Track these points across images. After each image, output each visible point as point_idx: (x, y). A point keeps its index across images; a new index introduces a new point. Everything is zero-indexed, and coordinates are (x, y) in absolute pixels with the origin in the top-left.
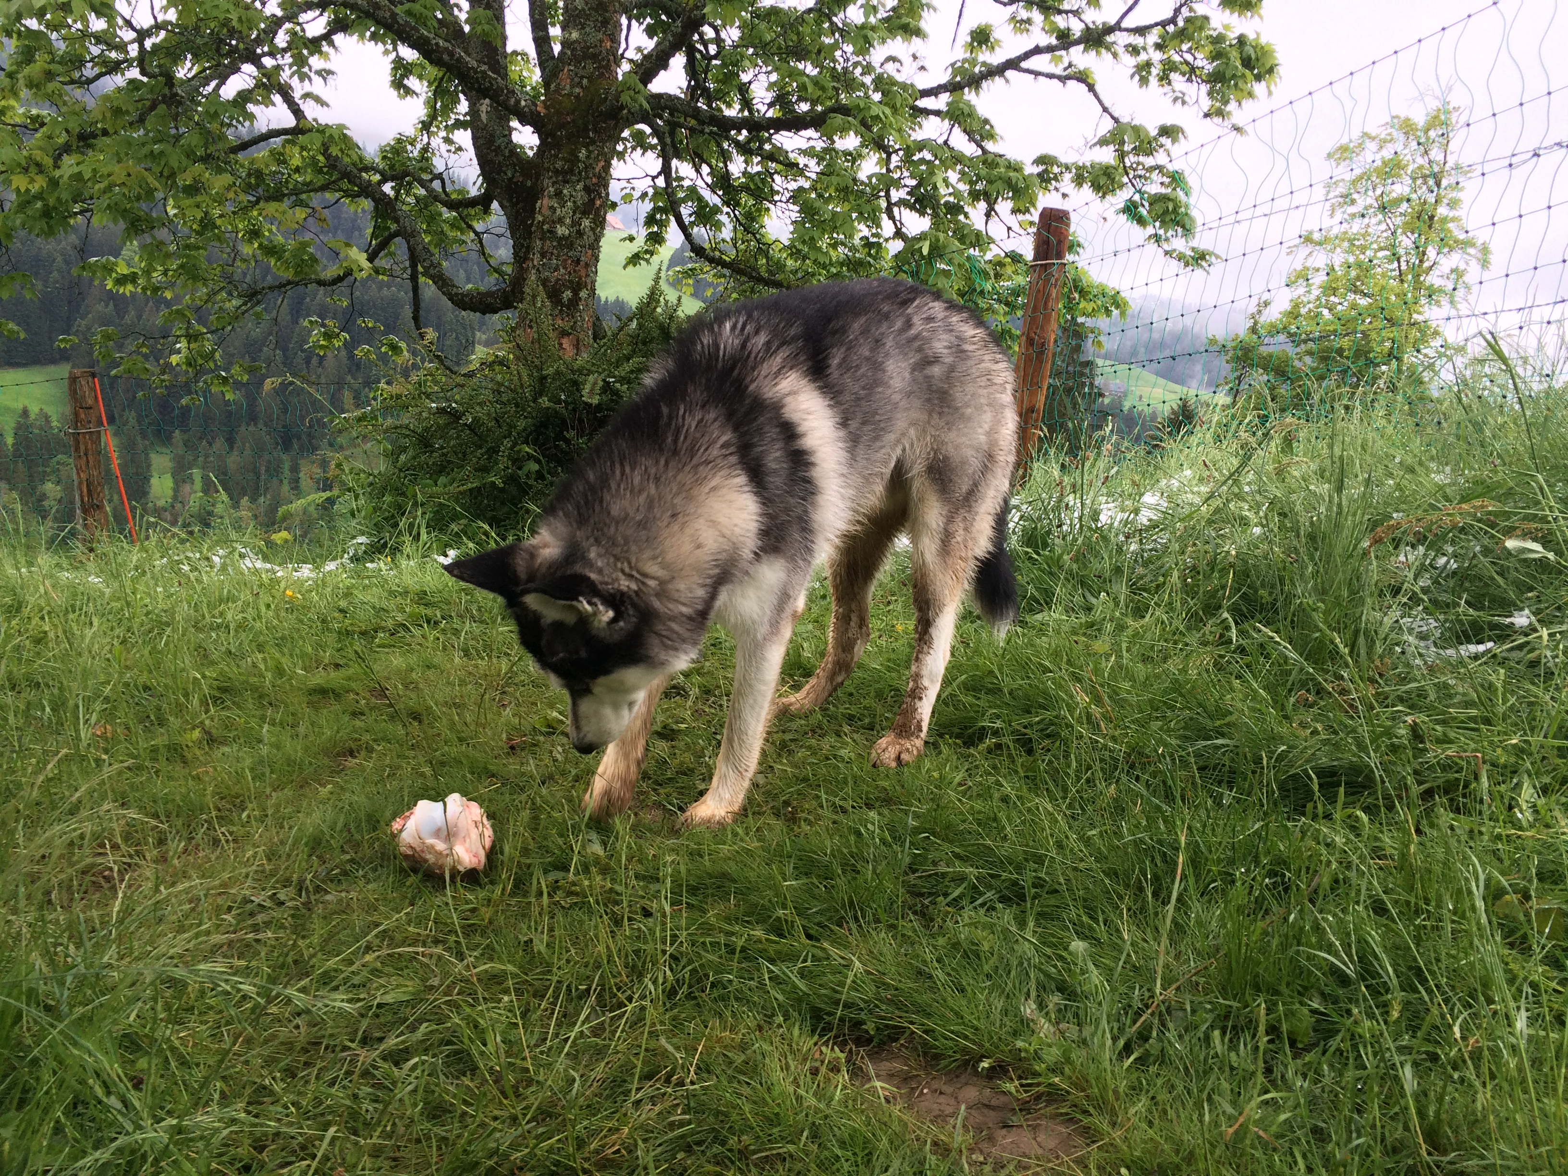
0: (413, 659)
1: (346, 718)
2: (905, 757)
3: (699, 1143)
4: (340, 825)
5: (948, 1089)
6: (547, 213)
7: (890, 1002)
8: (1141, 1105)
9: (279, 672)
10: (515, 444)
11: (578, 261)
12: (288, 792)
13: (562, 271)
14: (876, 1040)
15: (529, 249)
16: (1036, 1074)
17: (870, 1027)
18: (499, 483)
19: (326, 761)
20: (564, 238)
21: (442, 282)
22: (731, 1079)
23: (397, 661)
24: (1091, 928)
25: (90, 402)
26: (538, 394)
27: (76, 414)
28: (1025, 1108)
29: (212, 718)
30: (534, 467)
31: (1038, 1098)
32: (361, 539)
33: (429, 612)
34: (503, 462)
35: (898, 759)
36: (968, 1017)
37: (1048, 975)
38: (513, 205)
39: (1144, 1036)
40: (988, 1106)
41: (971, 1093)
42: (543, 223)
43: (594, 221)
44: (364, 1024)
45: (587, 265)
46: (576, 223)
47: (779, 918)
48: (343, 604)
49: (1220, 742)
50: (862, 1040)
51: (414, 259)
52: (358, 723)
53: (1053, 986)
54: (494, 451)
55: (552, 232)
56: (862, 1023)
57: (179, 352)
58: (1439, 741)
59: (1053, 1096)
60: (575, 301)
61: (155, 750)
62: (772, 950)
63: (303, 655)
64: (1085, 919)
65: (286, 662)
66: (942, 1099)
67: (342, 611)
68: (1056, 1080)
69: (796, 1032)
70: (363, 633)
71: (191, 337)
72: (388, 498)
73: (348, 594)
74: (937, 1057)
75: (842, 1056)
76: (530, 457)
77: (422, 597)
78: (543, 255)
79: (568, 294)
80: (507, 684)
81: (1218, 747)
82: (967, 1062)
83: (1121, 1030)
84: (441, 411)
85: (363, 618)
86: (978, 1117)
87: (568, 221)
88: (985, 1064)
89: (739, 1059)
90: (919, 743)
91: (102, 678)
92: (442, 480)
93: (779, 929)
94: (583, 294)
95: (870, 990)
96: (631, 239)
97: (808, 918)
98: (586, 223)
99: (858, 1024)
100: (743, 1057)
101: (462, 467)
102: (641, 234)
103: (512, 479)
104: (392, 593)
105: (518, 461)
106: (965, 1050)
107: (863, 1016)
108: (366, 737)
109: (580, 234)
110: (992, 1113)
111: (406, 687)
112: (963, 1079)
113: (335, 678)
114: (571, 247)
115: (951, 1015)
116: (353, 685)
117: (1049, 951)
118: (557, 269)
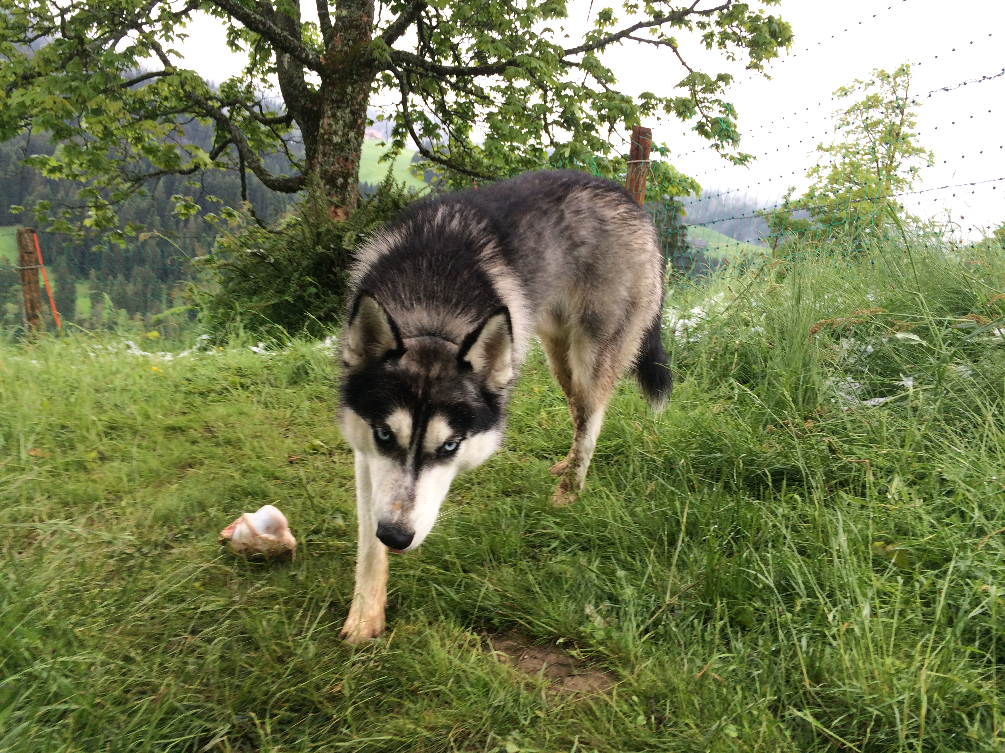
0: (232, 410)
1: (188, 444)
3: (390, 687)
4: (181, 508)
5: (539, 655)
6: (327, 127)
7: (509, 607)
8: (649, 662)
9: (147, 417)
10: (301, 275)
11: (347, 159)
12: (150, 489)
13: (337, 166)
14: (500, 630)
15: (315, 151)
16: (591, 646)
17: (496, 621)
18: (291, 300)
19: (175, 471)
20: (337, 144)
21: (259, 172)
22: (411, 651)
23: (221, 410)
24: (632, 565)
25: (31, 249)
26: (316, 243)
27: (22, 257)
28: (581, 665)
29: (105, 445)
30: (313, 290)
31: (591, 659)
32: (205, 337)
33: (243, 380)
34: (293, 287)
36: (552, 614)
37: (603, 591)
38: (305, 123)
39: (656, 624)
40: (562, 665)
41: (552, 657)
42: (324, 134)
43: (357, 133)
44: (193, 623)
45: (353, 162)
46: (345, 135)
47: (446, 561)
48: (189, 375)
49: (718, 455)
50: (491, 629)
51: (242, 158)
52: (195, 448)
53: (605, 596)
54: (287, 280)
55: (330, 140)
56: (492, 619)
57: (90, 217)
58: (845, 453)
59: (599, 658)
60: (345, 186)
61: (67, 464)
62: (441, 577)
63: (163, 406)
64: (629, 559)
65: (151, 411)
66: (536, 661)
67: (188, 380)
68: (601, 648)
69: (452, 625)
70: (201, 394)
71: (98, 207)
72: (221, 310)
73: (192, 370)
74: (535, 637)
75: (478, 638)
76: (311, 284)
77: (239, 372)
78: (324, 155)
79: (340, 181)
80: (290, 425)
81: (716, 458)
82: (550, 640)
83: (643, 622)
84: (254, 254)
85: (201, 384)
86: (554, 671)
87: (340, 133)
88: (561, 640)
89: (416, 639)
91: (36, 421)
92: (255, 298)
93: (446, 566)
94: (350, 180)
95: (497, 600)
96: (383, 144)
97: (464, 560)
98: (352, 134)
99: (489, 620)
100: (418, 639)
101: (267, 290)
102: (390, 141)
103: (299, 298)
104: (220, 369)
105: (303, 286)
106: (550, 633)
107: (492, 615)
108: (200, 456)
109: (348, 141)
110: (564, 669)
111: (226, 426)
112: (549, 650)
113: (181, 421)
114: (342, 150)
115: (542, 613)
116: (192, 424)
117: (604, 577)
118: (333, 164)
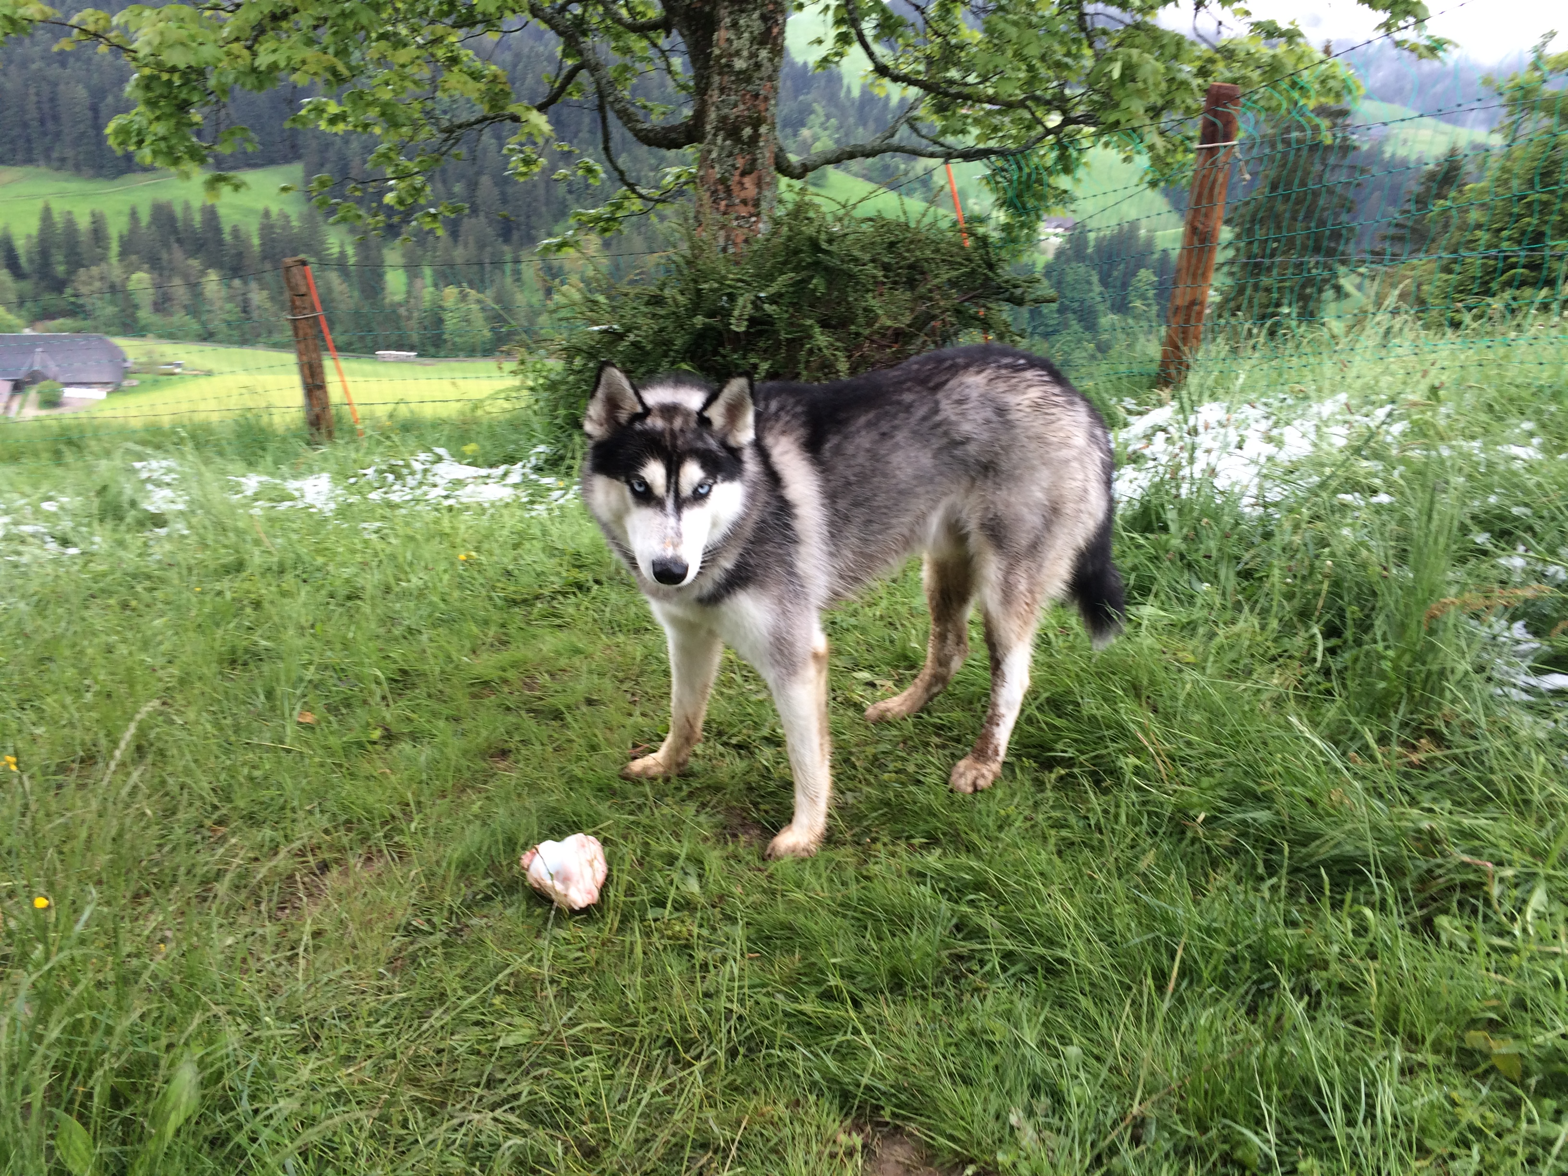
0: (562, 643)
1: (500, 716)
2: (981, 783)
4: (484, 849)
6: (724, 45)
9: (448, 658)
10: (673, 362)
11: (756, 96)
13: (742, 107)
14: (891, 1125)
15: (708, 85)
17: (886, 1113)
19: (481, 764)
20: (741, 72)
21: (626, 117)
23: (548, 644)
25: (303, 289)
26: (693, 311)
27: (293, 302)
29: (392, 712)
32: (541, 448)
33: (582, 576)
35: (974, 785)
38: (694, 33)
39: (1113, 1150)
42: (720, 57)
43: (772, 51)
45: (766, 98)
46: (753, 55)
48: (510, 565)
50: (879, 1125)
51: (601, 95)
52: (511, 719)
55: (729, 66)
56: (881, 1108)
60: (755, 138)
65: (453, 647)
67: (507, 572)
69: (825, 1113)
70: (525, 601)
75: (859, 1140)
77: (578, 562)
78: (722, 90)
79: (747, 131)
80: (641, 673)
82: (957, 1164)
85: (525, 583)
87: (745, 53)
88: (971, 1170)
90: (996, 767)
91: (305, 658)
93: (829, 996)
94: (763, 129)
95: (890, 1077)
98: (764, 54)
99: (878, 1108)
100: (776, 1139)
107: (882, 1101)
108: (516, 738)
109: (758, 66)
111: (553, 676)
113: (493, 665)
114: (749, 80)
116: (509, 675)
118: (735, 106)
